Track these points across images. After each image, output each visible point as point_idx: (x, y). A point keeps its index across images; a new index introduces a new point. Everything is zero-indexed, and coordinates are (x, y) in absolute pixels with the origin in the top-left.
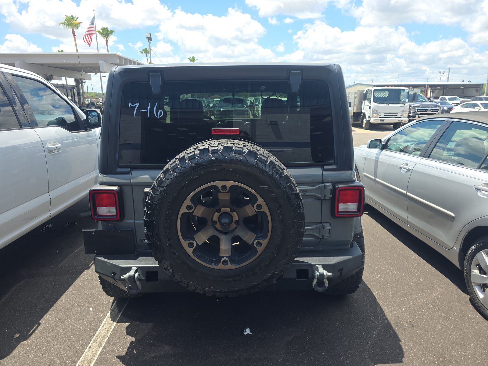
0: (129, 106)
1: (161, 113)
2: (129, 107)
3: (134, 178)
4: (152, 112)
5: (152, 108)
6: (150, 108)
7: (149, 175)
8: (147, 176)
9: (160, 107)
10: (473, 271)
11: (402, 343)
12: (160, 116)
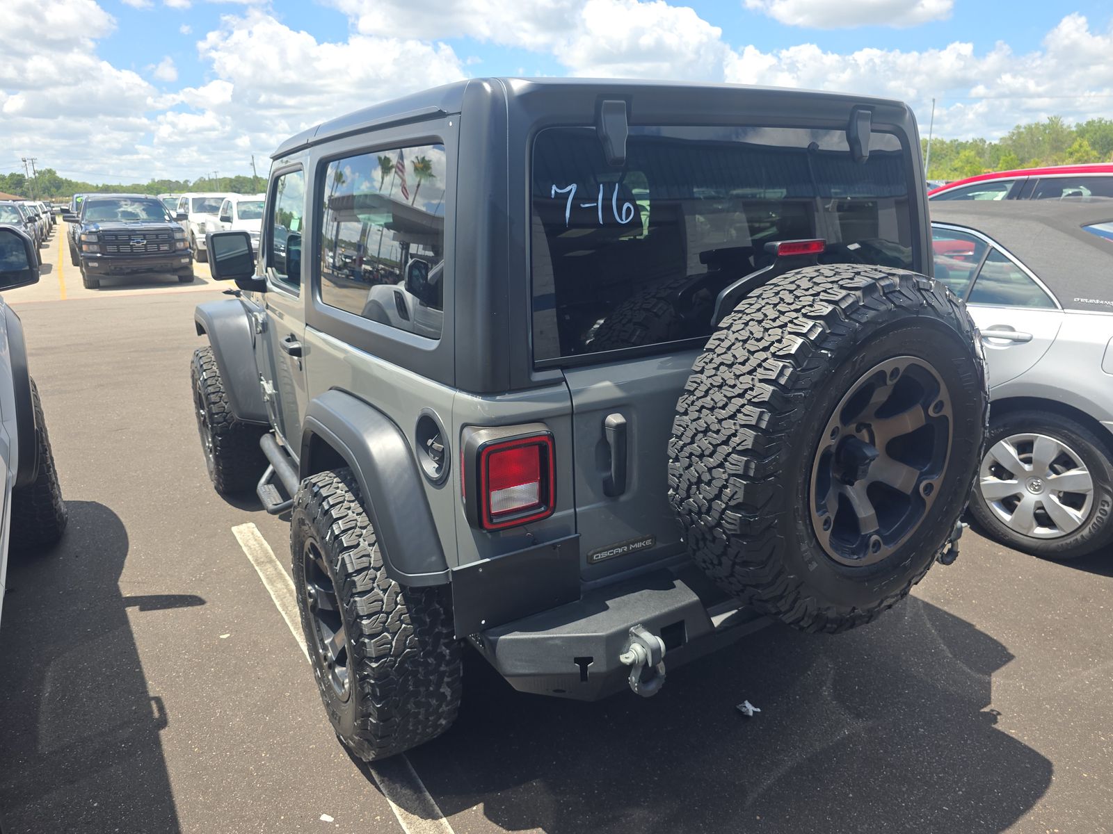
0: (553, 192)
1: (628, 209)
2: (553, 197)
3: (579, 392)
4: (607, 208)
5: (607, 199)
6: (603, 199)
7: (610, 381)
8: (607, 383)
9: (626, 196)
10: (985, 478)
11: (978, 627)
12: (626, 220)
